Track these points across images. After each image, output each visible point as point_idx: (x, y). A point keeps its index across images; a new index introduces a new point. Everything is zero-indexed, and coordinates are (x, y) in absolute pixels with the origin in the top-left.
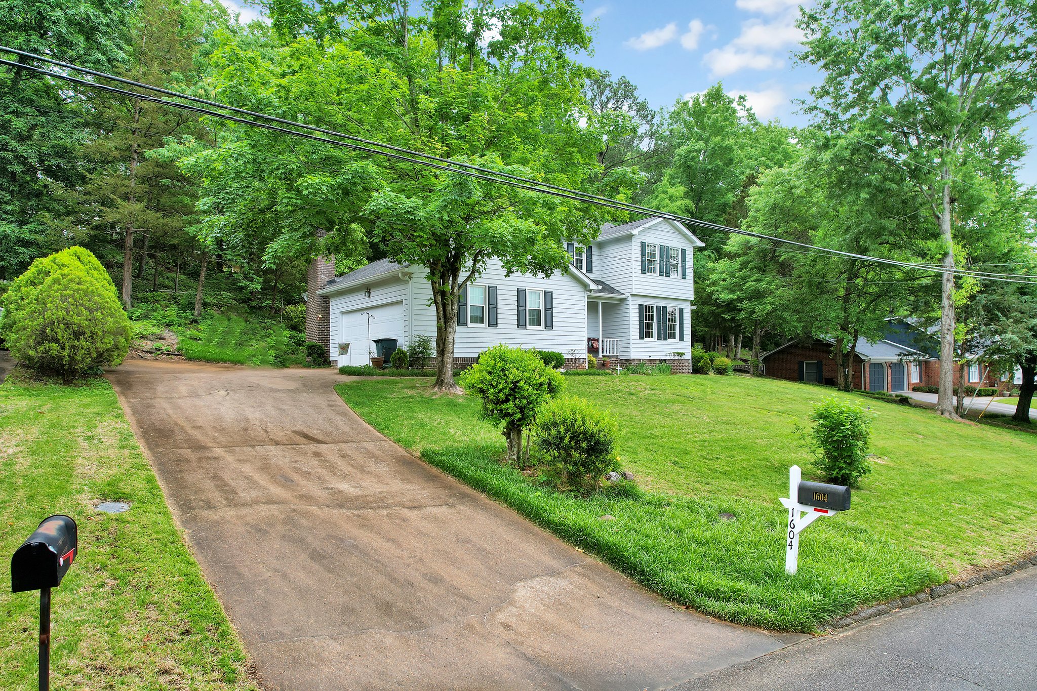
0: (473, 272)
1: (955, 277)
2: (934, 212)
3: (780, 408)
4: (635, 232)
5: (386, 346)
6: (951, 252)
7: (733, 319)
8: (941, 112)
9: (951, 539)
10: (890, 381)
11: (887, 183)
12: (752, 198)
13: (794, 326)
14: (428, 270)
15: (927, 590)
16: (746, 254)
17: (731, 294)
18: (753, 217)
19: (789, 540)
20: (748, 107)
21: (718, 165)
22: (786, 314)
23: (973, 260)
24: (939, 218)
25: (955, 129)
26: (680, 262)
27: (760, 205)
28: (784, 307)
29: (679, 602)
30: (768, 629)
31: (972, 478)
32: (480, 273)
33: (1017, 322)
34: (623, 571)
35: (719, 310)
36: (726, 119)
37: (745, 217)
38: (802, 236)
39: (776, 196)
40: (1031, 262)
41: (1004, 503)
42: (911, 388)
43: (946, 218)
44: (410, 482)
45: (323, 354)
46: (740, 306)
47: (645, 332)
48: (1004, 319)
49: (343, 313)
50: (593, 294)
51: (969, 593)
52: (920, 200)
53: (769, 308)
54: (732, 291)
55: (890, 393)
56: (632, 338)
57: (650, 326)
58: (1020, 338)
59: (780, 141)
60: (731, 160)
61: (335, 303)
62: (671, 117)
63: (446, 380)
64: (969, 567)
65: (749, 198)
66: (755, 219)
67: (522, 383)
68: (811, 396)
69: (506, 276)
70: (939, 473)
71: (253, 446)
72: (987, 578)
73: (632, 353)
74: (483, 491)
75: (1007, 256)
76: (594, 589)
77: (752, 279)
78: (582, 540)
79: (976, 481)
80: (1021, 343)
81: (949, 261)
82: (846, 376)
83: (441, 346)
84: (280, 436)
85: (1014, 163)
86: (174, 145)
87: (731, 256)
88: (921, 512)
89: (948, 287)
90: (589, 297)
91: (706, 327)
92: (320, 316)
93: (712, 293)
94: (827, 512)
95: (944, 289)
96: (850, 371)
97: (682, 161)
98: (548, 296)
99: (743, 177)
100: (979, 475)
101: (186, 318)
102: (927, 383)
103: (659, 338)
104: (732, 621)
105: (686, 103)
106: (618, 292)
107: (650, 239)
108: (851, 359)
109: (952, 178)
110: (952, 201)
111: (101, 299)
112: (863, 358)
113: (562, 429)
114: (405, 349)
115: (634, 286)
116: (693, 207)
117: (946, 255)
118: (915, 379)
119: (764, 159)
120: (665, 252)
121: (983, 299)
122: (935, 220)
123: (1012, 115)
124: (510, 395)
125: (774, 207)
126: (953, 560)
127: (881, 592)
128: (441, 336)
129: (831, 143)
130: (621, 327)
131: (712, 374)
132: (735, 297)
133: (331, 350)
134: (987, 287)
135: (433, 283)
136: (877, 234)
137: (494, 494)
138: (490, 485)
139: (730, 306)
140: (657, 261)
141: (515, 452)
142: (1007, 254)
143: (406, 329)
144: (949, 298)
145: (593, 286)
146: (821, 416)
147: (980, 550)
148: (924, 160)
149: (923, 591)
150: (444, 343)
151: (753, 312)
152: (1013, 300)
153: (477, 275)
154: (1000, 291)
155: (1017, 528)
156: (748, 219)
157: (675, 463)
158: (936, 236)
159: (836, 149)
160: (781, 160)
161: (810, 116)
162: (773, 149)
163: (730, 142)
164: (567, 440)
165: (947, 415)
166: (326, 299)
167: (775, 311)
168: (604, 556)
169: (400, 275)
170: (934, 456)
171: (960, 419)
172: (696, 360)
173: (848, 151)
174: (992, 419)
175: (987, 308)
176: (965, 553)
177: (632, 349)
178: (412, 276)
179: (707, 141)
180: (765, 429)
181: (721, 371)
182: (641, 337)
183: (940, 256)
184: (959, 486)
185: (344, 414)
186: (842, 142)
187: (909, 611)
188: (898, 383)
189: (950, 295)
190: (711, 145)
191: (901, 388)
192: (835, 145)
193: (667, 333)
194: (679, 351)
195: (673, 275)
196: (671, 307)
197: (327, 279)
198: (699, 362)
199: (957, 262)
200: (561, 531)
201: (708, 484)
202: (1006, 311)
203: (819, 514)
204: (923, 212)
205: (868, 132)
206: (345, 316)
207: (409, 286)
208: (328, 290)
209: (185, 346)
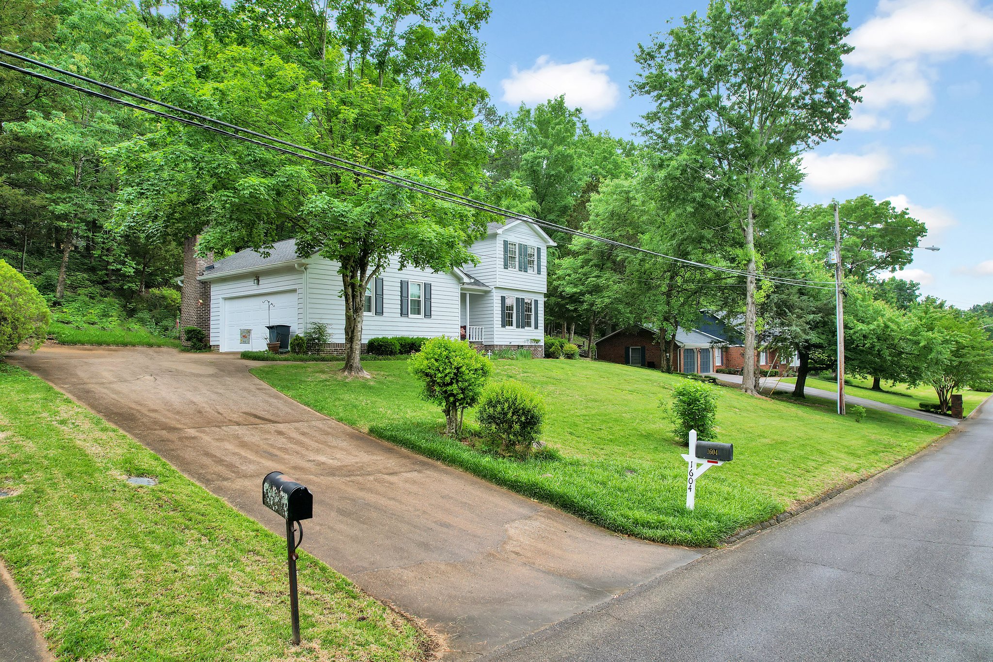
0: (378, 266)
1: (756, 279)
2: (741, 225)
3: (630, 388)
4: (499, 231)
5: (280, 333)
6: (754, 259)
7: (576, 310)
8: (747, 145)
9: (779, 484)
10: (699, 362)
11: (708, 199)
12: (592, 204)
13: (627, 316)
14: (340, 264)
15: (774, 517)
16: (585, 253)
17: (574, 287)
18: (593, 220)
19: (689, 485)
20: (583, 118)
21: (560, 172)
22: (621, 307)
23: (768, 266)
24: (745, 230)
25: (757, 159)
26: (536, 260)
27: (601, 209)
28: (619, 301)
29: (621, 532)
30: (688, 547)
31: (779, 441)
32: (384, 268)
33: (799, 317)
34: (574, 513)
35: (563, 302)
36: (567, 130)
37: (587, 220)
38: (632, 239)
39: (614, 204)
40: (807, 268)
41: (804, 458)
42: (715, 370)
43: (750, 230)
44: (373, 454)
45: (202, 338)
46: (582, 298)
47: (506, 321)
48: (790, 314)
49: (225, 299)
50: (465, 286)
51: (799, 517)
52: (729, 214)
53: (607, 300)
54: (576, 286)
55: (700, 374)
56: (495, 326)
57: (510, 316)
58: (802, 330)
59: (610, 152)
60: (572, 167)
61: (218, 288)
62: (515, 123)
63: (354, 365)
64: (795, 501)
65: (589, 204)
66: (595, 222)
67: (464, 369)
68: (648, 378)
69: (399, 270)
70: (757, 438)
71: (219, 427)
72: (806, 508)
73: (495, 340)
74: (438, 459)
75: (790, 263)
76: (561, 527)
77: (593, 275)
78: (535, 493)
79: (782, 443)
80: (802, 334)
81: (752, 266)
82: (668, 360)
83: (350, 333)
84: (235, 417)
85: (795, 188)
86: (40, 120)
87: (575, 254)
88: (755, 467)
89: (751, 287)
90: (462, 289)
91: (551, 316)
92: (201, 301)
93: (558, 287)
94: (717, 463)
95: (748, 289)
96: (670, 355)
97: (529, 166)
98: (428, 287)
99: (582, 184)
100: (784, 439)
101: (48, 300)
102: (727, 366)
103: (518, 327)
104: (662, 543)
105: (528, 111)
106: (483, 285)
107: (512, 238)
108: (672, 346)
109: (755, 198)
110: (754, 217)
111: (22, 285)
112: (679, 344)
113: (506, 405)
114: (301, 335)
115: (498, 280)
116: (539, 209)
117: (749, 261)
118: (718, 363)
119: (597, 167)
120: (523, 248)
121: (775, 298)
122: (742, 233)
123: (793, 149)
124: (453, 379)
125: (612, 214)
126: (784, 498)
127: (750, 519)
128: (350, 324)
129: (665, 163)
130: (485, 316)
131: (562, 358)
132: (579, 291)
133: (211, 335)
134: (778, 289)
135: (345, 276)
136: (698, 241)
137: (450, 462)
138: (445, 453)
139: (574, 299)
140: (517, 259)
141: (454, 427)
142: (790, 261)
143: (301, 316)
144: (752, 297)
145: (466, 280)
146: (680, 394)
147: (799, 490)
148: (735, 183)
149: (773, 518)
150: (353, 332)
151: (592, 305)
152: (795, 298)
153: (381, 269)
154: (786, 291)
155: (816, 475)
156: (589, 222)
157: (571, 433)
158: (742, 245)
159: (669, 169)
160: (611, 169)
161: (646, 138)
162: (605, 159)
163: (571, 151)
164: (510, 415)
165: (749, 392)
166: (205, 286)
167: (612, 303)
168: (556, 504)
169: (296, 265)
170: (751, 425)
171: (759, 396)
172: (548, 346)
173: (679, 171)
174: (778, 395)
175: (778, 306)
176: (791, 493)
177: (495, 336)
178: (308, 266)
179: (551, 148)
180: (626, 406)
181: (570, 356)
182: (503, 326)
183: (746, 262)
184: (772, 447)
185: (277, 397)
186: (674, 163)
187: (768, 531)
188: (705, 367)
189: (753, 294)
190: (555, 152)
191: (708, 370)
192: (668, 166)
193: (524, 322)
194: (536, 338)
195: (530, 271)
196: (528, 298)
197: (206, 265)
198: (551, 348)
199: (758, 268)
200: (515, 487)
201: (602, 449)
202: (791, 308)
203: (711, 464)
204: (733, 225)
205: (694, 157)
206: (227, 302)
207: (304, 276)
208: (207, 276)
209: (56, 330)
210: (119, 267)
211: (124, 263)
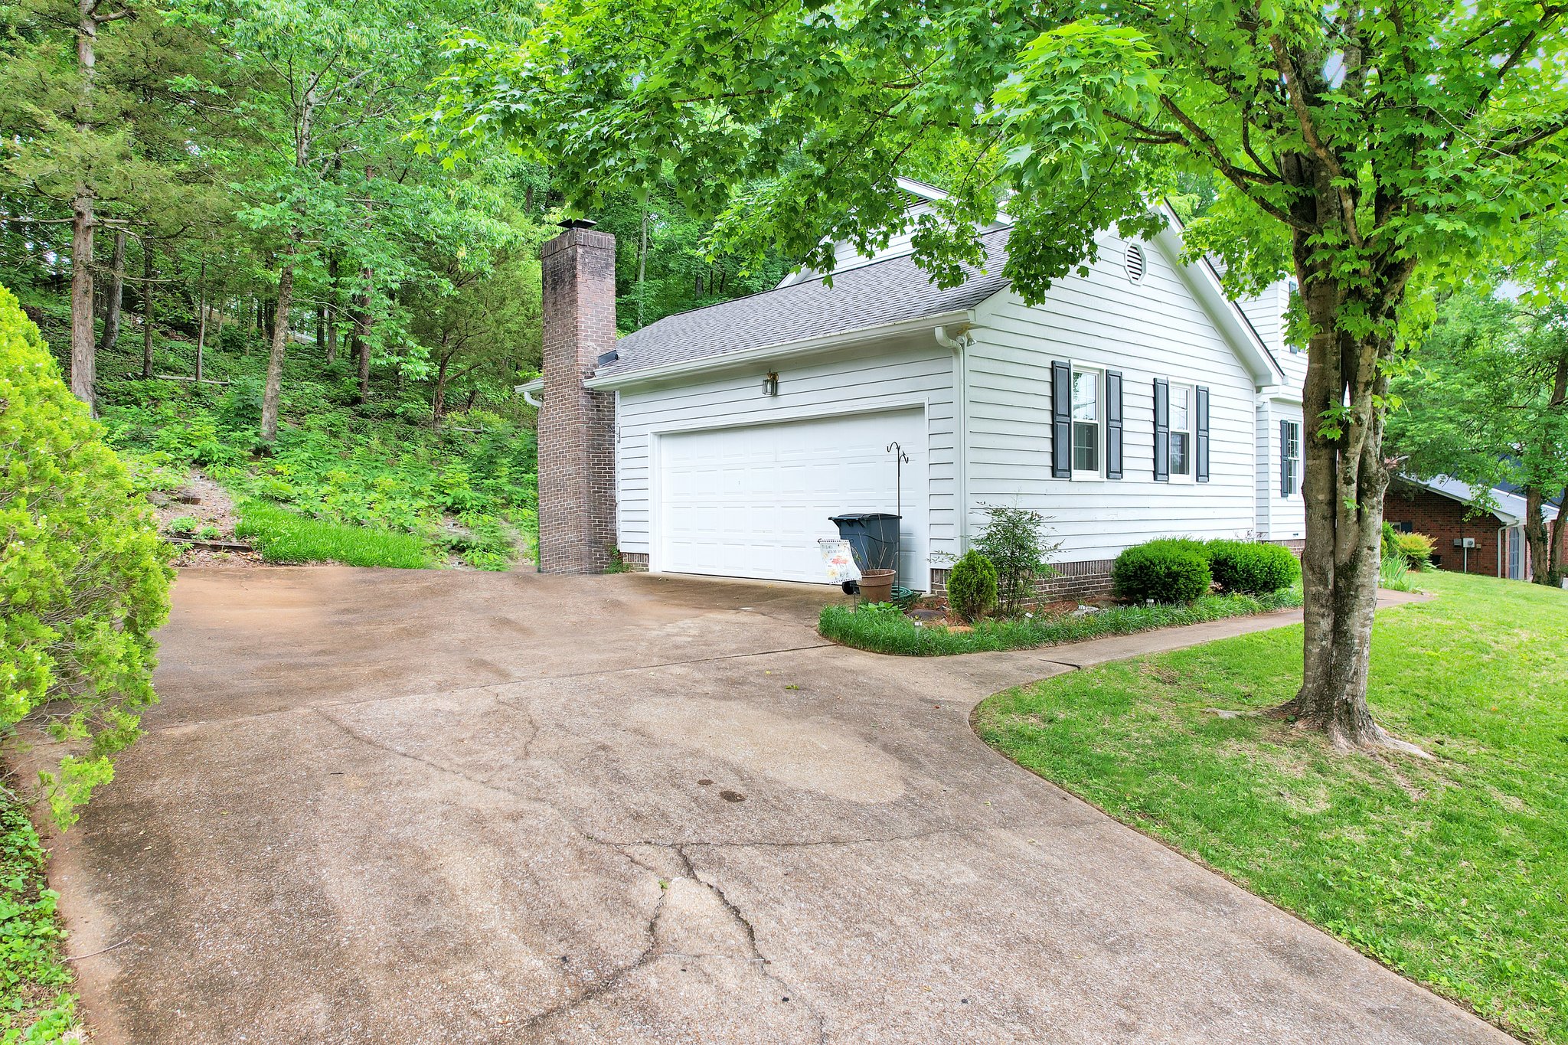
49: (661, 435)
73: (1272, 528)
98: (1202, 401)
101: (243, 443)
133: (620, 527)
166: (601, 402)
169: (939, 332)
177: (1272, 520)
178: (976, 332)
197: (599, 352)
206: (667, 443)
207: (956, 365)
208: (602, 379)
209: (258, 524)
210: (395, 359)
211: (403, 351)
